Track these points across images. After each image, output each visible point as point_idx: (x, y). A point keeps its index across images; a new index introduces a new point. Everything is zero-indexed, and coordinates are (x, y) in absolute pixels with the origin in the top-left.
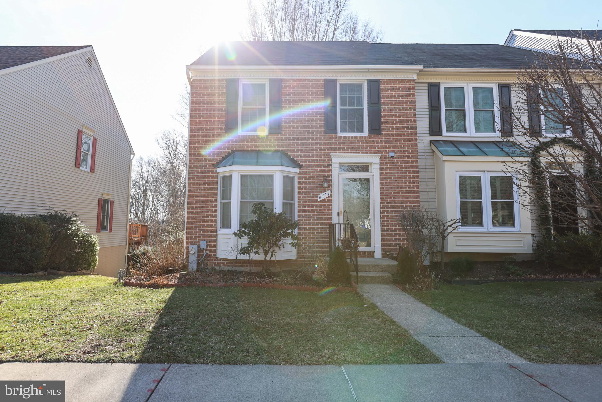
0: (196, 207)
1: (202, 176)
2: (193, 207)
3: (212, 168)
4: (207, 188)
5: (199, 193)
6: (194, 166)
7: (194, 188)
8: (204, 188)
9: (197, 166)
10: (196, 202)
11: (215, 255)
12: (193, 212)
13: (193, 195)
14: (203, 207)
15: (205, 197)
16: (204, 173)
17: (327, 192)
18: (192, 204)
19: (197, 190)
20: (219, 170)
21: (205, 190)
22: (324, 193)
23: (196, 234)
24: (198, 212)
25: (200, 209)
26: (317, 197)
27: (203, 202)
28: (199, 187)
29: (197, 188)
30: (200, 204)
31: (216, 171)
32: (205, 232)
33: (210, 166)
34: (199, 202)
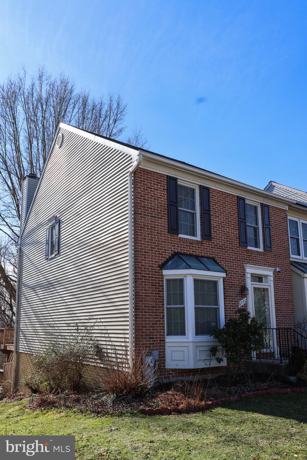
0: (145, 312)
1: (150, 277)
2: (142, 312)
3: (159, 270)
4: (155, 291)
5: (148, 296)
6: (142, 265)
7: (142, 290)
8: (152, 291)
9: (144, 266)
10: (145, 307)
11: (164, 366)
12: (142, 318)
13: (142, 298)
14: (152, 312)
15: (154, 302)
16: (152, 274)
17: (244, 299)
18: (142, 309)
19: (146, 293)
20: (165, 272)
21: (153, 293)
22: (242, 300)
23: (147, 344)
24: (147, 318)
25: (149, 315)
26: (238, 304)
27: (152, 307)
28: (148, 290)
29: (145, 290)
30: (149, 309)
31: (162, 273)
32: (155, 341)
33: (157, 267)
34: (148, 307)
